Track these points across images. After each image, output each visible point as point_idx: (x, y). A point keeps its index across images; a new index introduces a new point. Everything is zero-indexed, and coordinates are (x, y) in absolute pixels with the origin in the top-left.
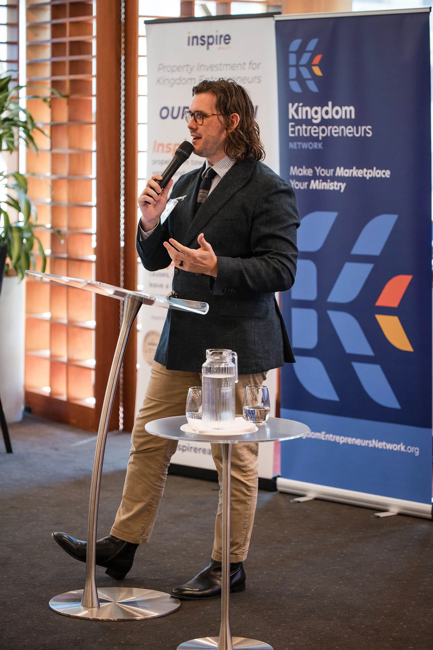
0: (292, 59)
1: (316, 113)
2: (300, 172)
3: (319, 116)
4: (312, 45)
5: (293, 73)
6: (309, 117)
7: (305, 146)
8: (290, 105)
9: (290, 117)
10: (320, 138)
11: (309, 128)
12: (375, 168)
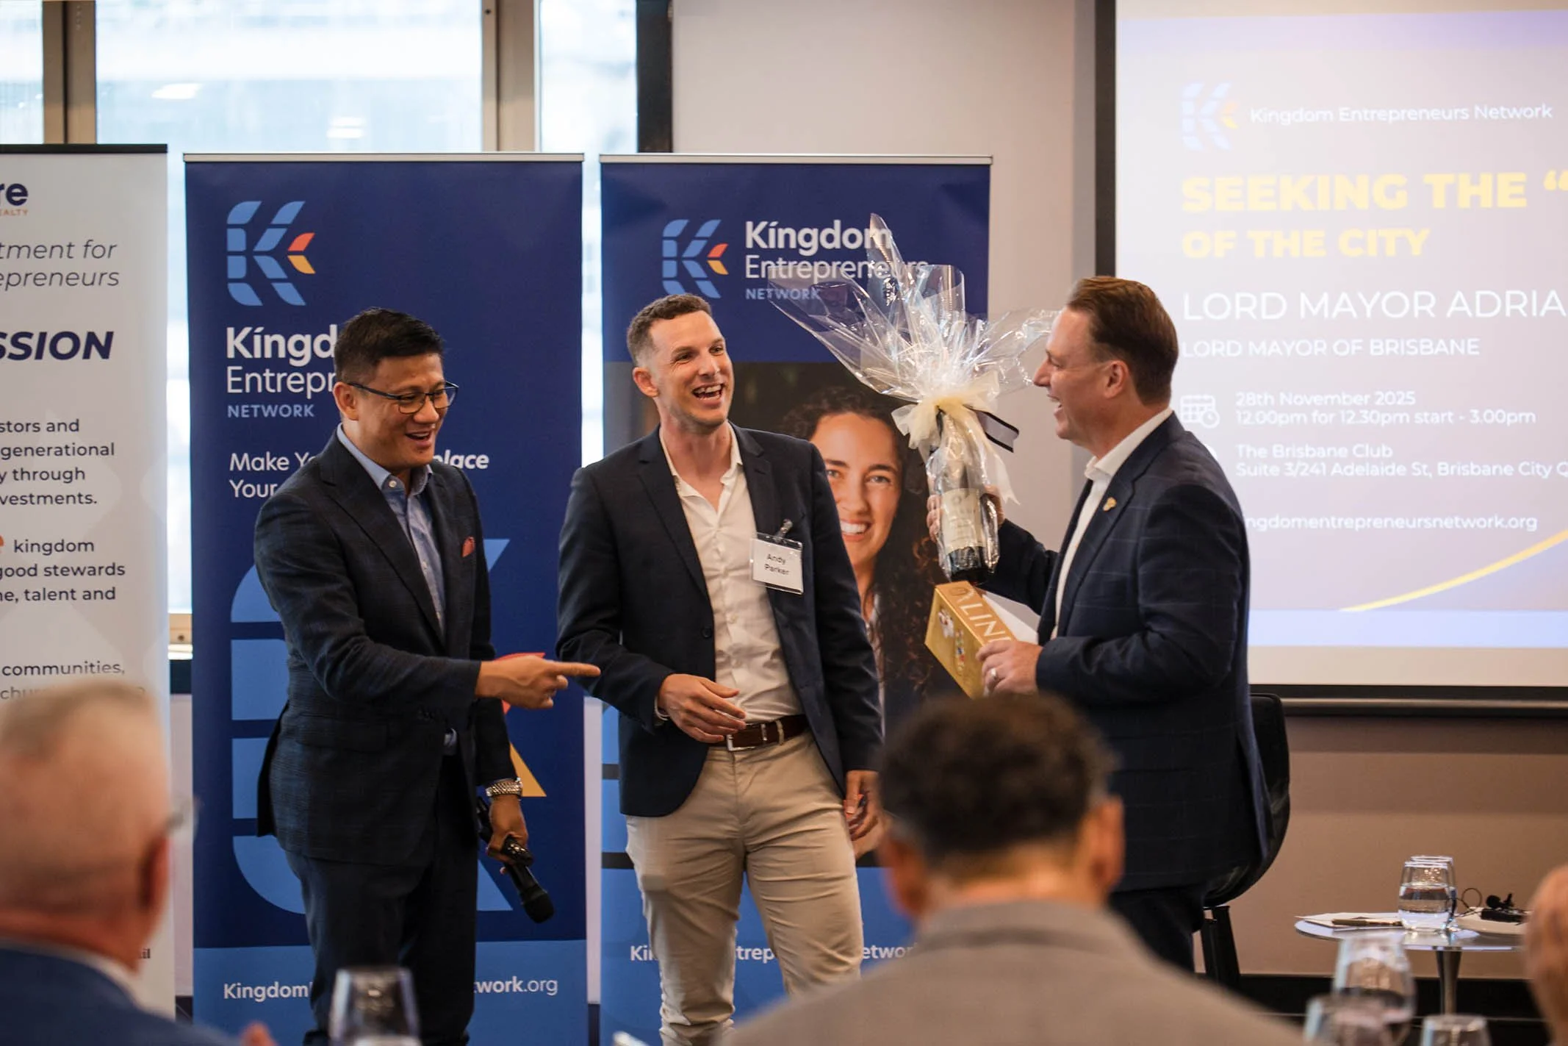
0: (236, 240)
1: (299, 346)
2: (258, 464)
3: (306, 352)
4: (289, 212)
5: (237, 267)
6: (282, 354)
7: (269, 411)
8: (231, 331)
9: (231, 354)
10: (309, 396)
11: (280, 376)
12: (448, 452)
